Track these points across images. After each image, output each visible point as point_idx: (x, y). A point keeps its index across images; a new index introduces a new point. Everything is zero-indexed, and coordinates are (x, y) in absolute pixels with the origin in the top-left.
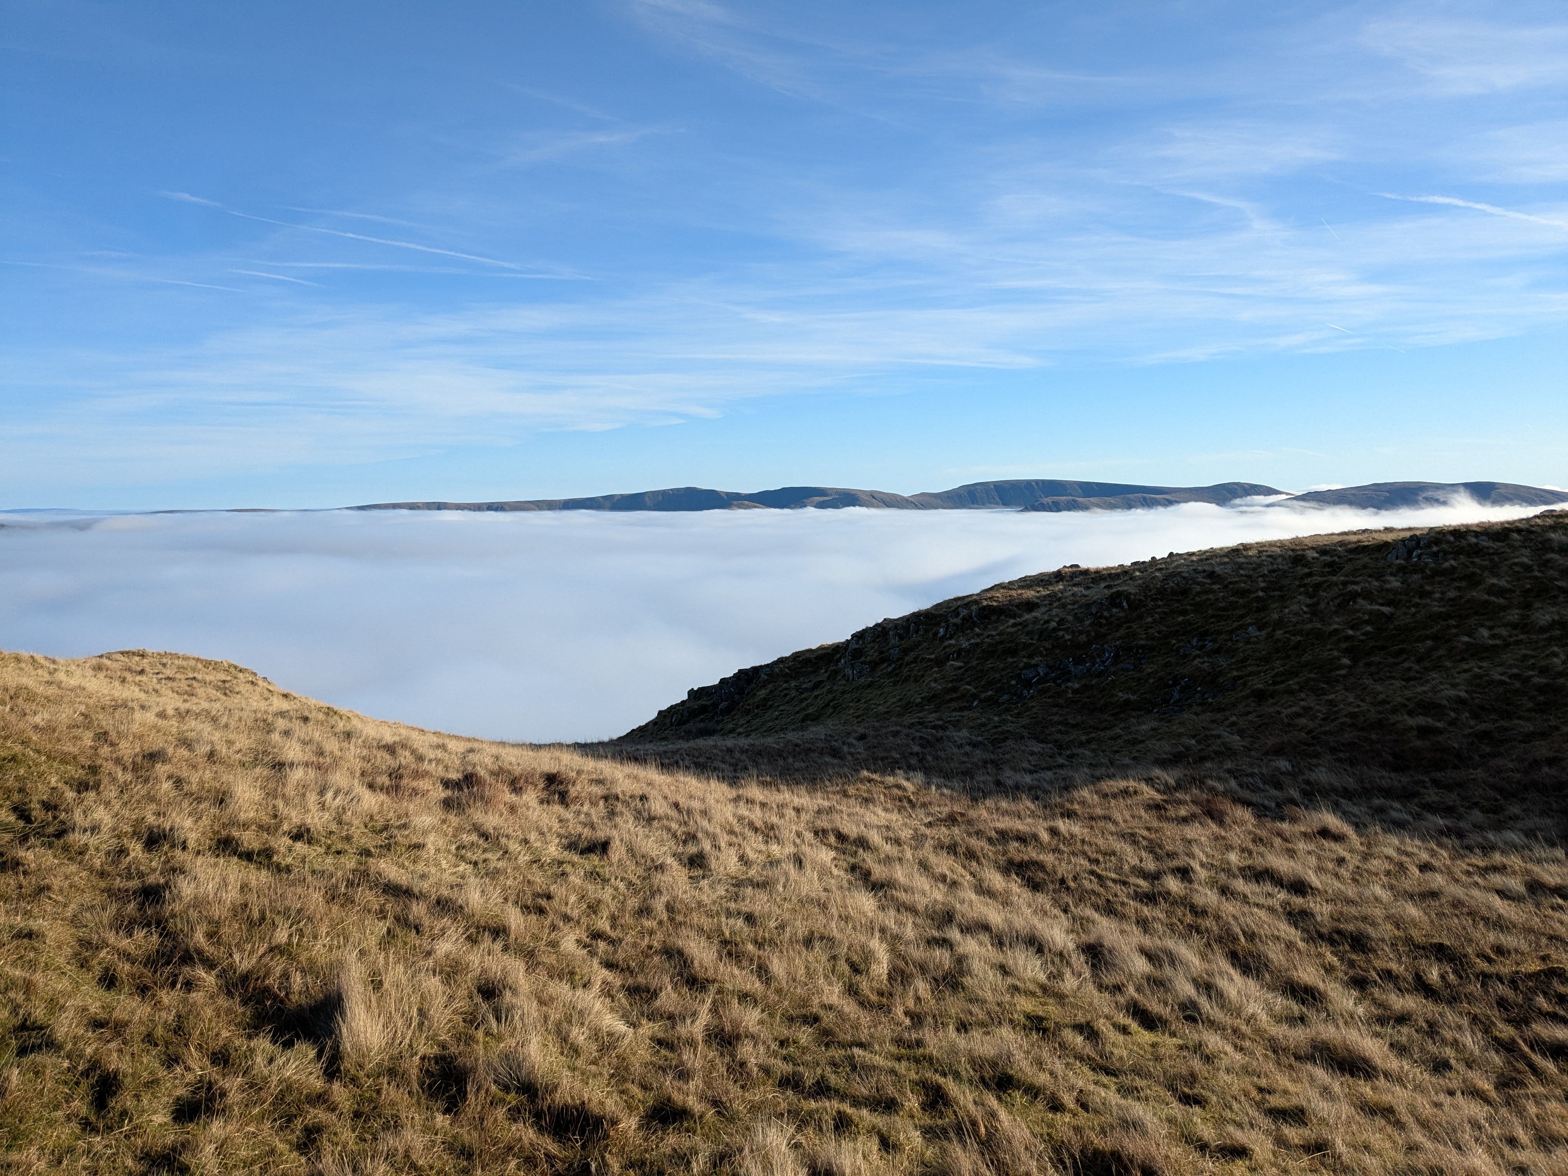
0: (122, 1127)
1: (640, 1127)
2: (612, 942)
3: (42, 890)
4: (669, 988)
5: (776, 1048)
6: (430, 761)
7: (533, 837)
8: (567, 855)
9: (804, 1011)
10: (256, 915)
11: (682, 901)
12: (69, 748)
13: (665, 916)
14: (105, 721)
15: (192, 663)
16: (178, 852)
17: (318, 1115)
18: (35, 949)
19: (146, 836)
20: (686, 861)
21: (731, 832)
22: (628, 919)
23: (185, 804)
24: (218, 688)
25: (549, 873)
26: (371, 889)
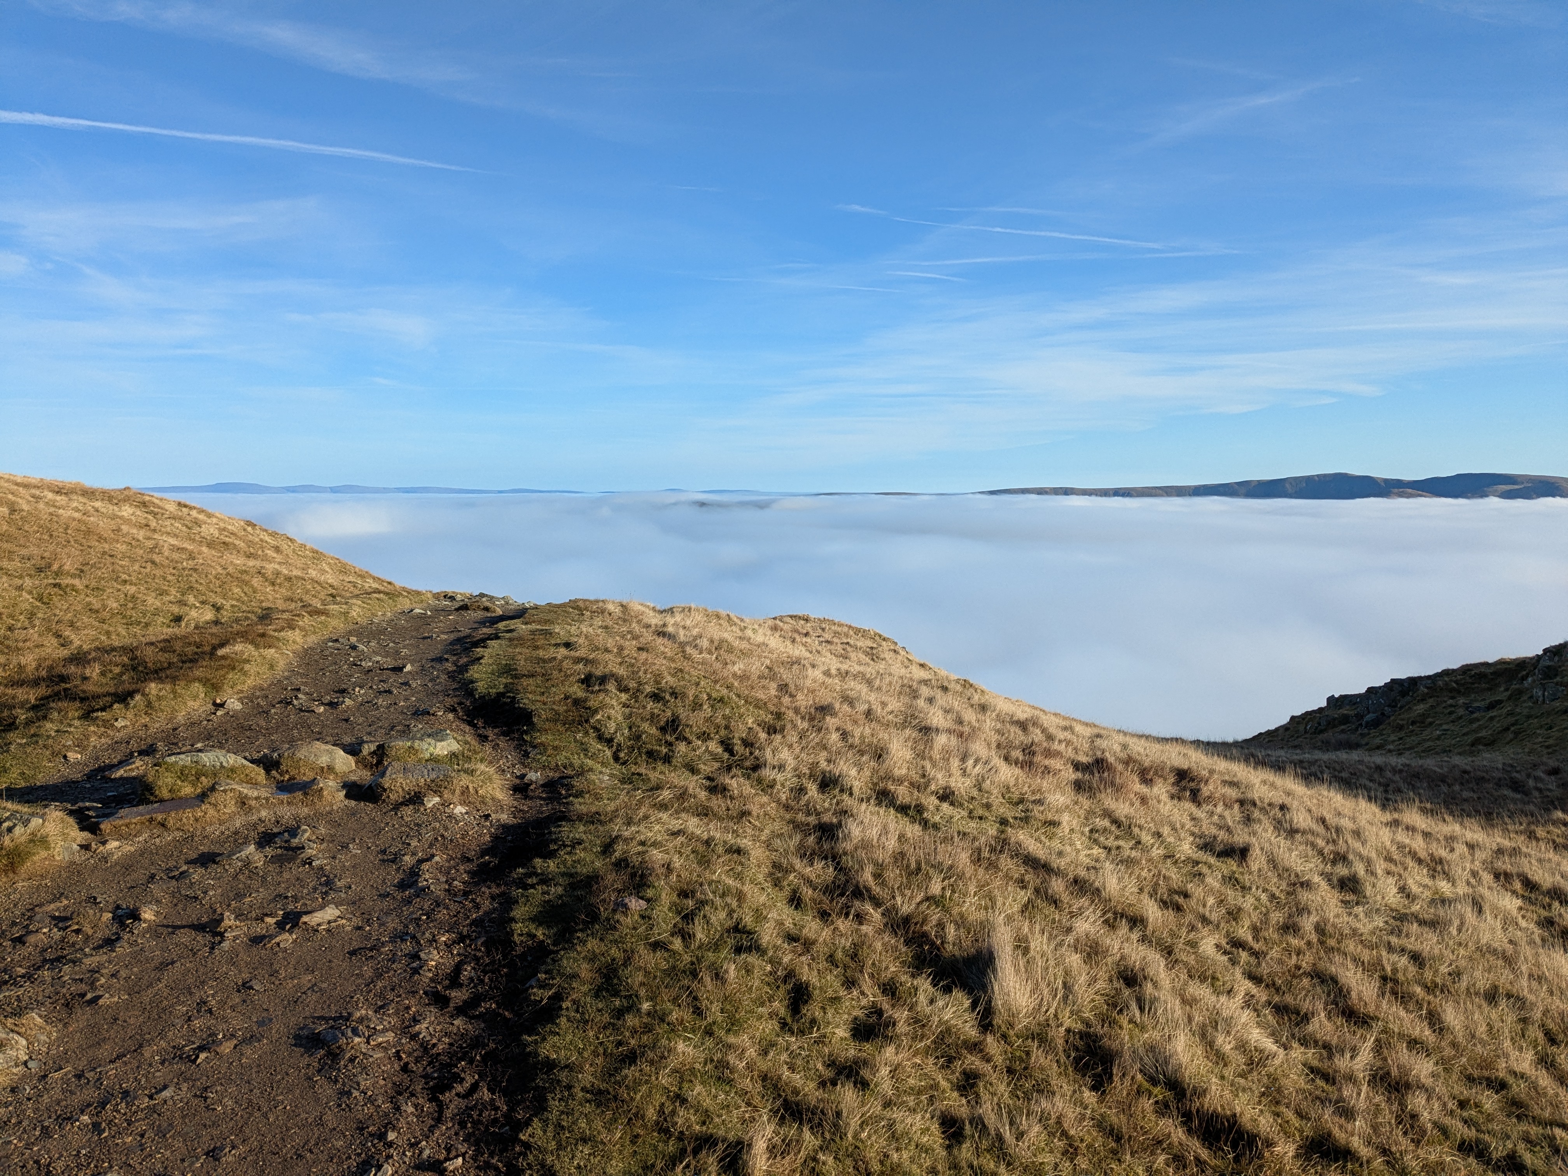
0: (811, 1033)
1: (1297, 1156)
2: (1256, 954)
3: (744, 814)
4: (1323, 1015)
5: (1454, 1108)
6: (1060, 741)
7: (1166, 831)
8: (1201, 855)
9: (1486, 1073)
10: (913, 865)
11: (1334, 926)
12: (761, 695)
13: (1314, 938)
14: (786, 675)
15: (845, 629)
16: (845, 797)
17: (973, 1061)
18: (741, 864)
19: (820, 779)
20: (1335, 882)
21: (1389, 859)
22: (1271, 933)
23: (850, 754)
24: (867, 654)
25: (1184, 871)
26: (1012, 857)
